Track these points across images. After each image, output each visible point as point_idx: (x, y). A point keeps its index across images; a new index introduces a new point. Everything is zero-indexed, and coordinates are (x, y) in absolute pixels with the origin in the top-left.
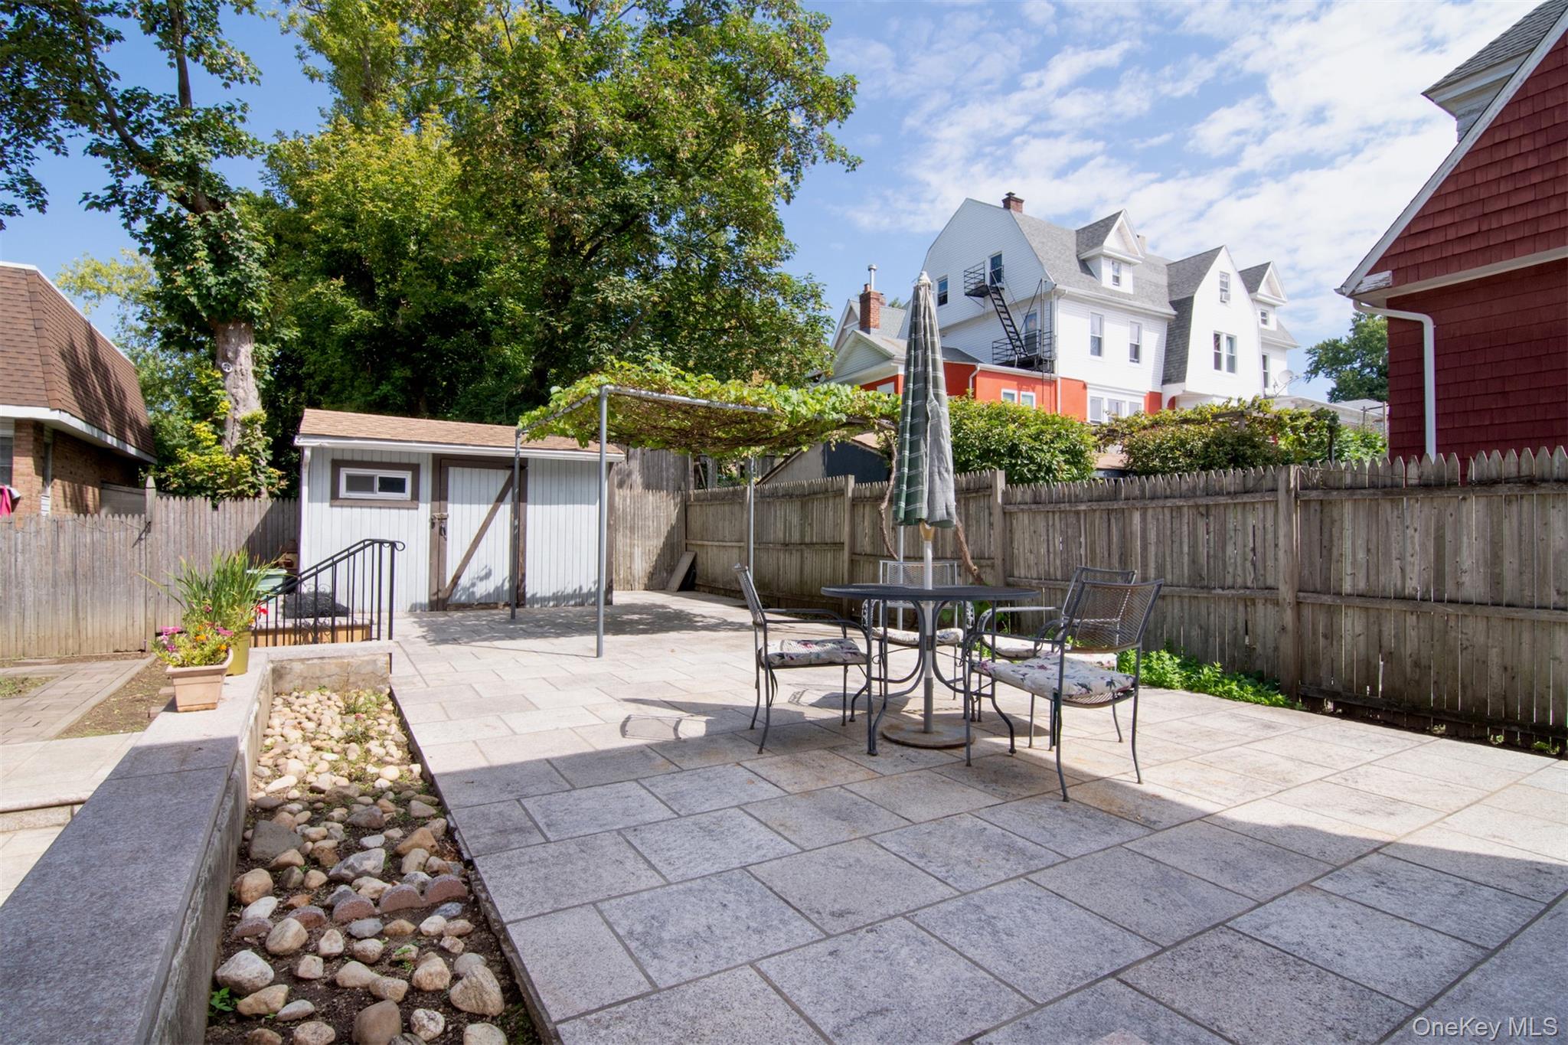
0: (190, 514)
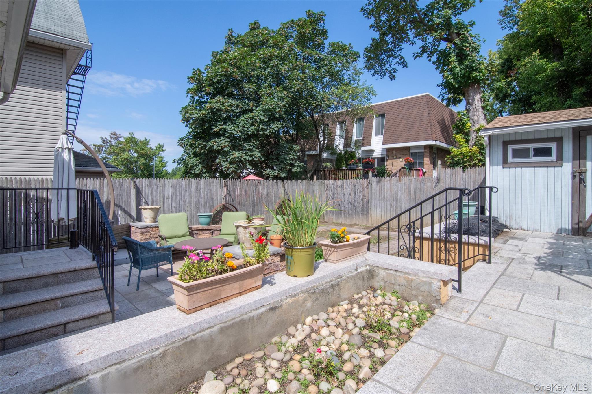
0: (454, 175)
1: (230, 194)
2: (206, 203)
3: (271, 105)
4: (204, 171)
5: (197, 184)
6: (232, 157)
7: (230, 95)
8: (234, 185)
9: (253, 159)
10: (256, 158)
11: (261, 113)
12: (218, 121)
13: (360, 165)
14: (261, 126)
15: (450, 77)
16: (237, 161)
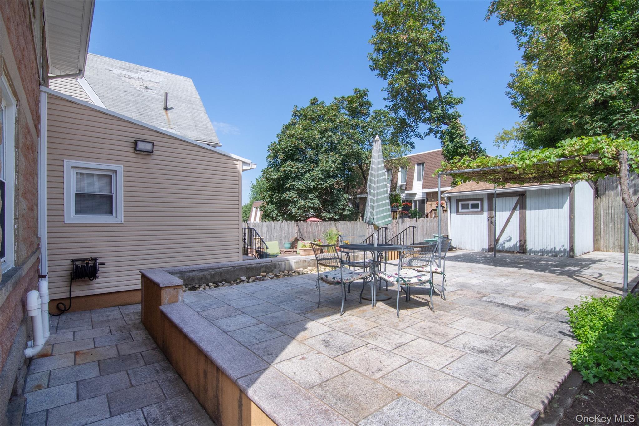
1: (300, 231)
2: (286, 237)
3: (326, 167)
4: (279, 215)
5: (280, 224)
6: (299, 204)
7: (297, 160)
8: (303, 225)
9: (314, 206)
10: (316, 205)
11: (320, 172)
12: (289, 179)
13: (400, 207)
14: (320, 182)
15: (445, 152)
16: (302, 208)
